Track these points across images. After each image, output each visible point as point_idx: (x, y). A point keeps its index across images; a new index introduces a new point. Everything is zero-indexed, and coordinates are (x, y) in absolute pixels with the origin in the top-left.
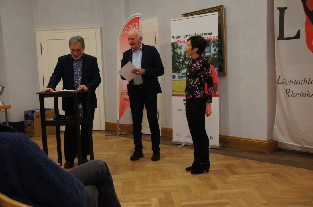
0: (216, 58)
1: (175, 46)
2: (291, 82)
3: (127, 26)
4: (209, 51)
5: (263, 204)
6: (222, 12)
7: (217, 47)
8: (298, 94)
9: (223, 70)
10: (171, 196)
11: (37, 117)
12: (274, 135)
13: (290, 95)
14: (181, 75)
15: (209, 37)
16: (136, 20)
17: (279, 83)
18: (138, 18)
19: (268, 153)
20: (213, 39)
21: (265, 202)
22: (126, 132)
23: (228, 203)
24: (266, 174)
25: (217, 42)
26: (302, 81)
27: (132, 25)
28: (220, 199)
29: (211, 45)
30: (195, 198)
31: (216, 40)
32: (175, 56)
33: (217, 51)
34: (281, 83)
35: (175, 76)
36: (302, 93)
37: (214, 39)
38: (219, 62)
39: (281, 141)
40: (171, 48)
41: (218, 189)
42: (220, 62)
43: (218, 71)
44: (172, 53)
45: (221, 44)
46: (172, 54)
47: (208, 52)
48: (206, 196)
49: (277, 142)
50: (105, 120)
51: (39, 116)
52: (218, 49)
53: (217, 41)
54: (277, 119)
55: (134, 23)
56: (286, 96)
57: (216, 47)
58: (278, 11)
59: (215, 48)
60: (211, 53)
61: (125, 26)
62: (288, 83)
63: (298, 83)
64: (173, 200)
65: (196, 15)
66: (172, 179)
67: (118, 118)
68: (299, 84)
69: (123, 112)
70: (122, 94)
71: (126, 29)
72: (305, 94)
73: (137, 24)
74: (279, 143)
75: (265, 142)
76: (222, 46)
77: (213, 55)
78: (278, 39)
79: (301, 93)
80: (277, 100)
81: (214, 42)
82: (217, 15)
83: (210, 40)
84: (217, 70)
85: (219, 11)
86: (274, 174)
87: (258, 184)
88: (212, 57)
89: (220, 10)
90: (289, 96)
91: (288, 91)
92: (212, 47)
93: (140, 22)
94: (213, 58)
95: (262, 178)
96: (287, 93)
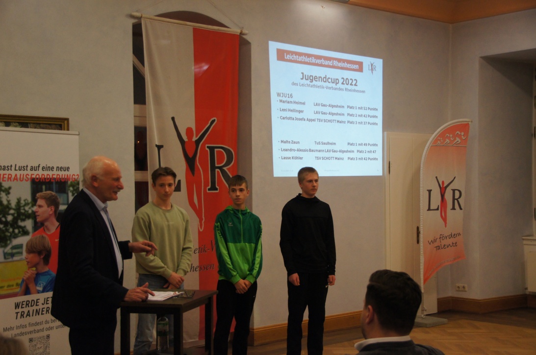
4: (65, 202)
14: (10, 251)
20: (71, 180)
25: (77, 186)
31: (76, 182)
82: (78, 137)
83: (67, 182)
89: (61, 124)
92: (70, 194)
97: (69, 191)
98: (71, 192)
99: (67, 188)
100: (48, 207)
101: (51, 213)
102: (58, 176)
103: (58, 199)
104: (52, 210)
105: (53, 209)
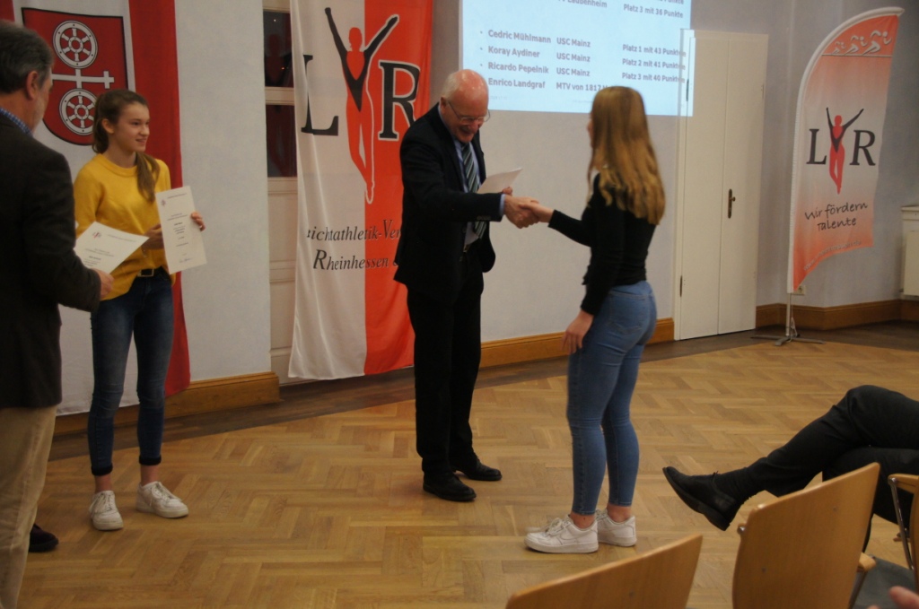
2: (328, 234)
8: (337, 262)
13: (325, 266)
26: (343, 232)
36: (343, 260)
62: (324, 236)
63: (336, 237)
68: (338, 238)
72: (349, 261)
78: (303, 130)
90: (322, 268)
91: (321, 255)
96: (318, 262)
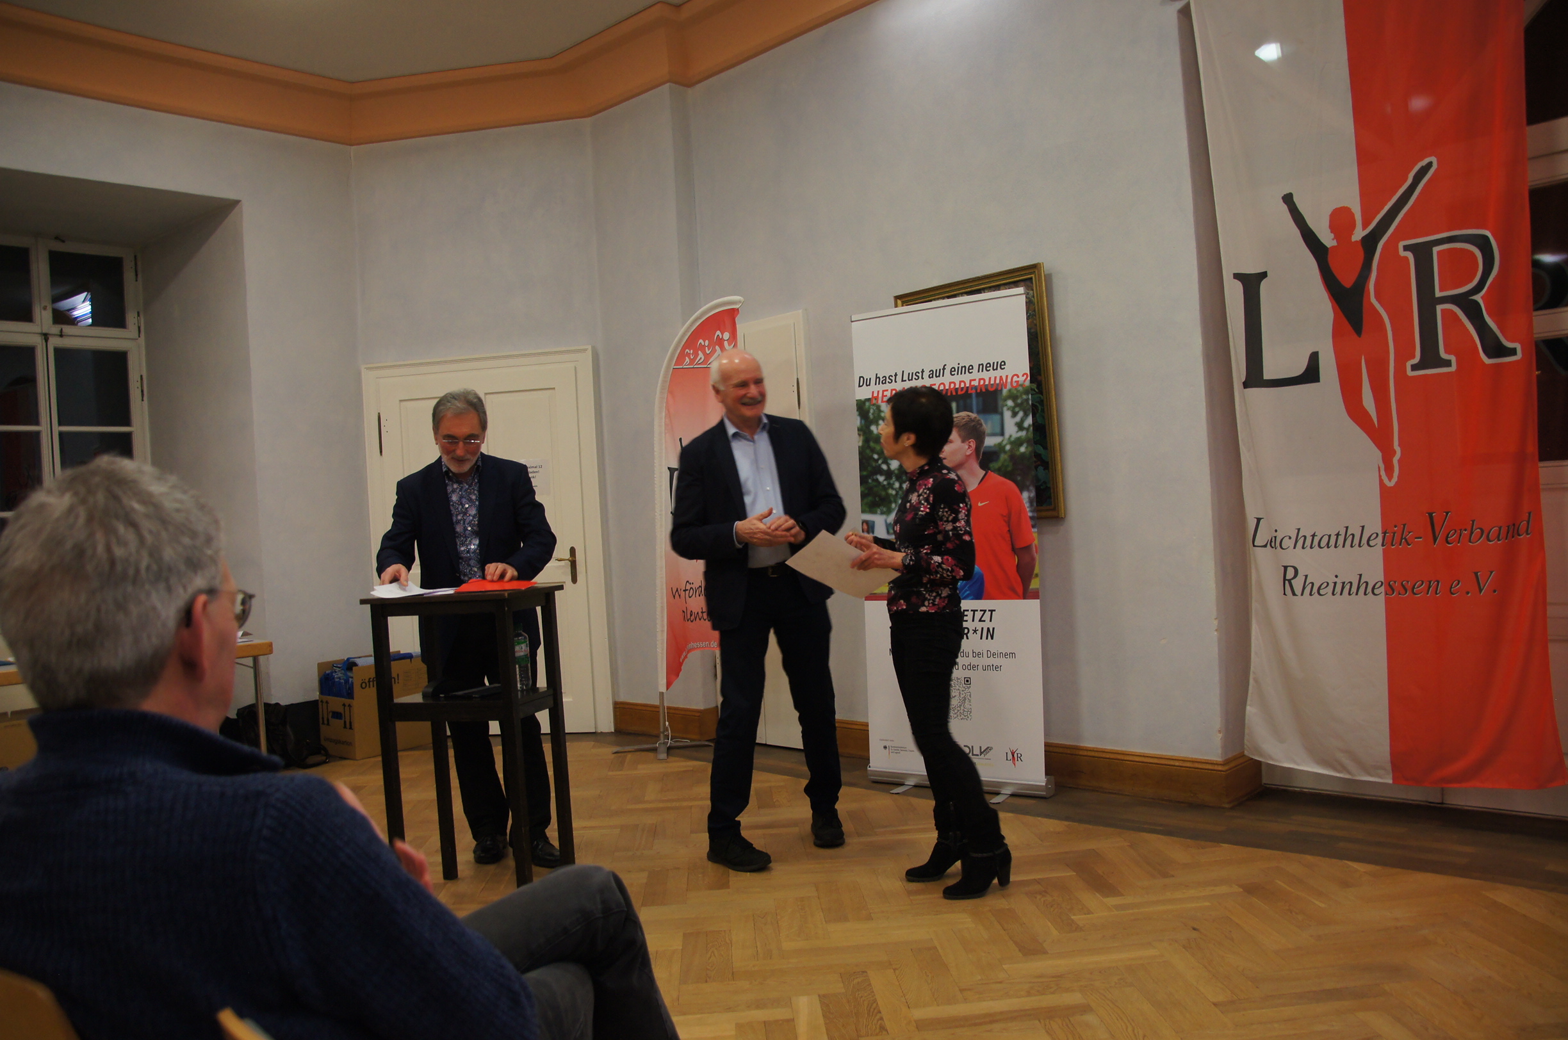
0: (1023, 454)
1: (872, 411)
2: (1300, 540)
3: (691, 342)
4: (998, 430)
5: (1215, 1004)
6: (1041, 286)
7: (1026, 415)
8: (1325, 584)
9: (1050, 497)
10: (870, 985)
11: (364, 685)
12: (1246, 737)
13: (1298, 591)
15: (996, 378)
16: (727, 319)
17: (1255, 544)
18: (733, 313)
19: (1227, 806)
20: (1009, 386)
21: (1221, 998)
22: (692, 740)
23: (1085, 1009)
24: (1223, 889)
25: (1024, 397)
26: (1338, 535)
27: (710, 339)
28: (1053, 993)
29: (1003, 406)
30: (962, 990)
31: (1020, 388)
32: (873, 451)
33: (1027, 429)
34: (1265, 546)
35: (874, 522)
36: (1339, 581)
37: (1015, 384)
38: (1036, 467)
39: (1273, 759)
40: (857, 421)
41: (1045, 953)
42: (1041, 469)
43: (1035, 504)
44: (862, 438)
45: (1042, 401)
46: (860, 444)
47: (993, 435)
48: (1001, 982)
49: (1259, 763)
50: (614, 694)
51: (369, 682)
52: (1029, 421)
53: (1026, 392)
54: (1256, 681)
55: (718, 333)
56: (1285, 594)
57: (1021, 414)
58: (1238, 287)
59: (1018, 418)
60: (1007, 435)
61: (683, 343)
62: (1291, 543)
63: (1323, 543)
64: (875, 1001)
65: (943, 298)
66: (869, 918)
67: (662, 688)
68: (1328, 545)
69: (681, 664)
70: (675, 593)
71: (688, 355)
72: (1351, 583)
73: (726, 336)
74: (1263, 768)
75: (1216, 768)
76: (1043, 411)
77: (1011, 443)
78: (1246, 385)
79: (1336, 580)
80: (1255, 605)
81: (1013, 397)
82: (1023, 299)
83: (1001, 390)
84: (1029, 497)
85: (1028, 283)
86: (1251, 889)
87: (1194, 929)
88: (1011, 450)
89: (1031, 279)
90: (1294, 594)
91: (1290, 573)
92: (1007, 414)
93: (738, 326)
94: (1013, 457)
95: (1207, 904)
96: (1287, 582)
97: (1005, 409)
98: (1008, 409)
99: (1000, 403)
100: (963, 442)
101: (969, 452)
102: (982, 382)
103: (981, 425)
104: (970, 447)
105: (973, 445)
